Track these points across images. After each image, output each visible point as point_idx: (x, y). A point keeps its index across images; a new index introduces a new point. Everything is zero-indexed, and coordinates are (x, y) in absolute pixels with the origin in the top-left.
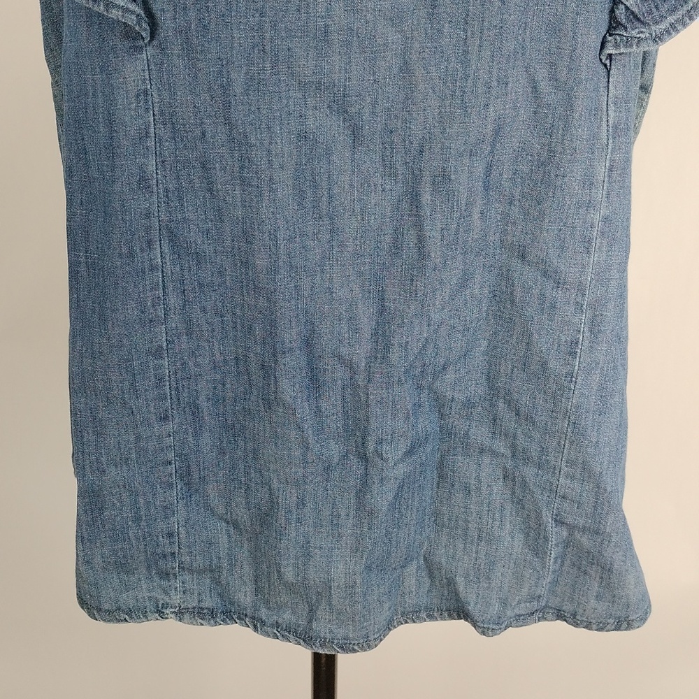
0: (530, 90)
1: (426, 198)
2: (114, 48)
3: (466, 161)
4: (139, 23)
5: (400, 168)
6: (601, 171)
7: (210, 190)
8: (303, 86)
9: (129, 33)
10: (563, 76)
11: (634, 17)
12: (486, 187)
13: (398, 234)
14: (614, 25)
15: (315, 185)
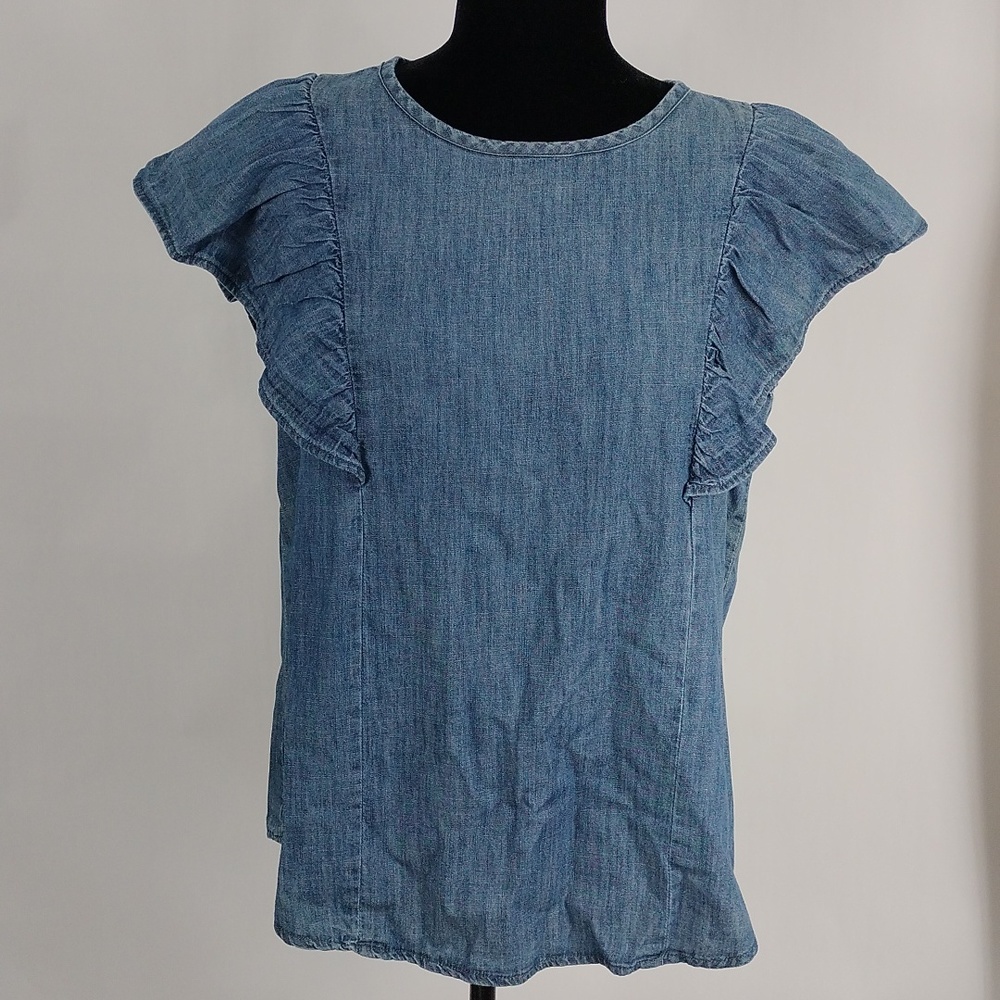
0: (634, 520)
1: (560, 596)
2: (339, 488)
3: (589, 570)
4: (358, 472)
5: (542, 575)
6: (689, 577)
7: (401, 589)
8: (471, 516)
9: (351, 479)
10: (656, 511)
11: (706, 472)
12: (605, 589)
13: (540, 623)
14: (692, 477)
15: (478, 586)
